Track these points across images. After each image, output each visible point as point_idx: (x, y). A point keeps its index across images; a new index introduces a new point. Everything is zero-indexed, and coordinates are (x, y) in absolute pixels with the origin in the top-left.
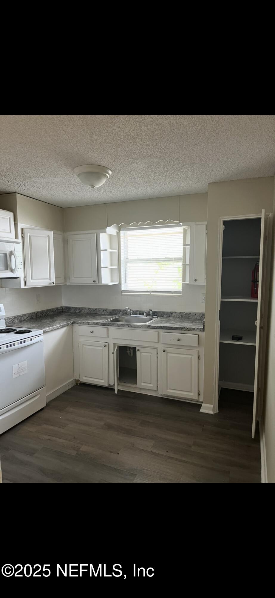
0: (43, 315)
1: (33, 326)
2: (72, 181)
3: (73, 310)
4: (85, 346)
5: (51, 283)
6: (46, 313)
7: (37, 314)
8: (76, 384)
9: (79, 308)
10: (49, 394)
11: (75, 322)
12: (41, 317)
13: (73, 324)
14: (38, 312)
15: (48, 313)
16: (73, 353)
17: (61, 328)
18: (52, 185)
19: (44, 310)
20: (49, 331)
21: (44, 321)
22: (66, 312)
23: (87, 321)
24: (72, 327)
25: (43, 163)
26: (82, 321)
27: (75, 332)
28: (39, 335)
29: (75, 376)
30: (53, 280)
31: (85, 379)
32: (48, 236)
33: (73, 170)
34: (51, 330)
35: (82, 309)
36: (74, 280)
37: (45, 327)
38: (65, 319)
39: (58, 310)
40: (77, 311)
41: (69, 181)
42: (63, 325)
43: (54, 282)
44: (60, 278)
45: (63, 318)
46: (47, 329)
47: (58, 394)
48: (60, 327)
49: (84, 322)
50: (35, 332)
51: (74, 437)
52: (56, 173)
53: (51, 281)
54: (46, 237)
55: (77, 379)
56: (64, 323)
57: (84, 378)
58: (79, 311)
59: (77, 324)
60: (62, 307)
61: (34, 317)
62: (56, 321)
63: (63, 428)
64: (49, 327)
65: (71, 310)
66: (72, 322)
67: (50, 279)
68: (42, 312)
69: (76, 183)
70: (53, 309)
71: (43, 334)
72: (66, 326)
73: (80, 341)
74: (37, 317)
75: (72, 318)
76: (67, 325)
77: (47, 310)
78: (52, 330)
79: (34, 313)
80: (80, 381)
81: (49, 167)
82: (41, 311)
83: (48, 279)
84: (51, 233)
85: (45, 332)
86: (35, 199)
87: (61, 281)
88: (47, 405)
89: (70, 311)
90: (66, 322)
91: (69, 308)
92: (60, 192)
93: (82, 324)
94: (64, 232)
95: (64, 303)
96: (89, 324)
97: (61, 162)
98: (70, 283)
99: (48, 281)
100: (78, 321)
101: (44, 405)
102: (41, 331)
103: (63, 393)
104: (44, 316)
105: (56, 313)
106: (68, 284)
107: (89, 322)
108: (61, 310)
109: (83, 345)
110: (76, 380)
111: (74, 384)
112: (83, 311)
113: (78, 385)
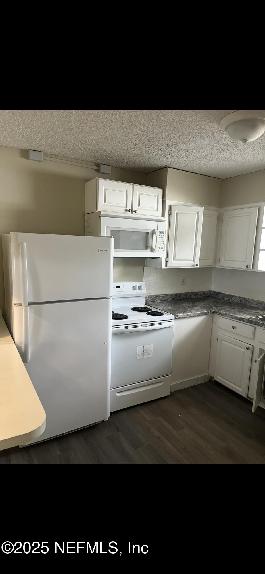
0: (186, 297)
1: (169, 308)
2: (223, 140)
3: (221, 297)
4: (224, 342)
5: (194, 265)
6: (190, 296)
7: (180, 295)
8: (210, 380)
9: (228, 295)
10: (176, 383)
11: (216, 312)
12: (184, 299)
13: (214, 314)
14: (181, 294)
15: (193, 295)
16: (210, 345)
17: (198, 316)
18: (202, 150)
19: (189, 293)
20: (182, 317)
21: (183, 304)
22: (213, 298)
23: (229, 313)
24: (213, 317)
25: (181, 122)
26: (224, 312)
27: (215, 323)
28: (170, 320)
29: (209, 371)
30: (197, 261)
31: (219, 379)
32: (198, 213)
33: (219, 123)
34: (185, 316)
35: (232, 296)
36: (225, 263)
37: (180, 312)
38: (207, 306)
39: (205, 294)
40: (226, 299)
41: (220, 141)
42: (200, 313)
43: (198, 265)
44: (209, 259)
45: (206, 304)
46: (180, 315)
47: (187, 386)
48: (196, 315)
49: (226, 314)
50: (167, 316)
51: (185, 448)
52: (200, 132)
53: (195, 263)
54: (195, 214)
55: (212, 375)
56: (203, 311)
57: (219, 377)
58: (227, 299)
59: (218, 314)
60: (210, 291)
61: (177, 299)
62: (196, 306)
63: (177, 431)
64: (184, 312)
65: (219, 296)
66: (212, 311)
67: (194, 261)
68: (186, 294)
69: (229, 143)
70: (198, 292)
71: (174, 320)
72: (204, 315)
73: (220, 334)
74: (180, 299)
75: (216, 306)
76: (207, 314)
77: (192, 293)
78: (187, 317)
79: (177, 294)
80: (214, 379)
81: (189, 126)
82: (184, 293)
83: (192, 260)
84: (201, 210)
85: (177, 318)
86: (190, 172)
87: (209, 263)
88: (172, 394)
89: (218, 298)
90: (206, 310)
91: (217, 294)
92: (213, 159)
93: (223, 316)
94: (220, 208)
95: (214, 287)
96: (232, 317)
97: (202, 115)
98: (220, 266)
99: (192, 263)
100: (220, 311)
101: (168, 394)
102: (172, 317)
103: (192, 386)
104: (188, 299)
105: (202, 297)
106: (217, 267)
107: (232, 315)
108: (208, 295)
109: (222, 340)
110: (210, 376)
111: (207, 380)
112: (233, 299)
113: (212, 382)
